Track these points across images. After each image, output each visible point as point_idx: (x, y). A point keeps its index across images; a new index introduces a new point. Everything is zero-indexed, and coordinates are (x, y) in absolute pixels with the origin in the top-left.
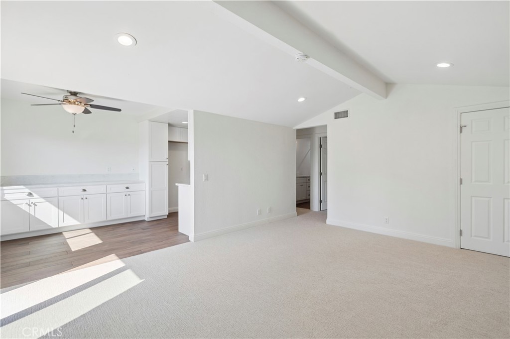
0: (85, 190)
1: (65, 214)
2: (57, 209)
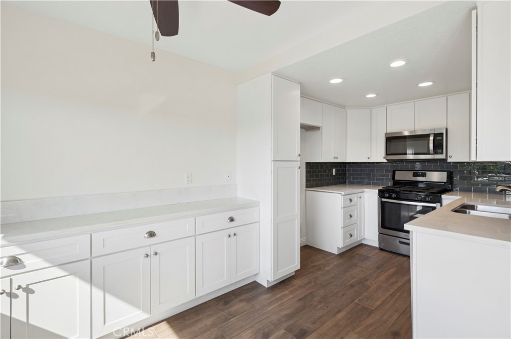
0: (152, 234)
1: (107, 295)
2: (88, 286)
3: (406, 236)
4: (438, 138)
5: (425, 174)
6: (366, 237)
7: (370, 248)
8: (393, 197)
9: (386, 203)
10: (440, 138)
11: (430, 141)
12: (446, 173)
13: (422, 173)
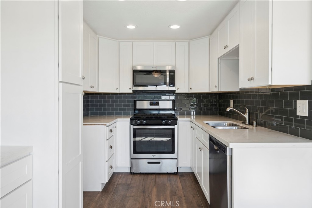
3: (154, 156)
4: (171, 74)
5: (158, 103)
6: (118, 166)
7: (123, 175)
8: (144, 123)
9: (136, 130)
10: (173, 74)
11: (167, 76)
12: (172, 101)
13: (156, 102)
